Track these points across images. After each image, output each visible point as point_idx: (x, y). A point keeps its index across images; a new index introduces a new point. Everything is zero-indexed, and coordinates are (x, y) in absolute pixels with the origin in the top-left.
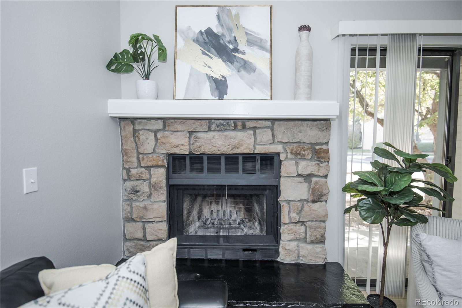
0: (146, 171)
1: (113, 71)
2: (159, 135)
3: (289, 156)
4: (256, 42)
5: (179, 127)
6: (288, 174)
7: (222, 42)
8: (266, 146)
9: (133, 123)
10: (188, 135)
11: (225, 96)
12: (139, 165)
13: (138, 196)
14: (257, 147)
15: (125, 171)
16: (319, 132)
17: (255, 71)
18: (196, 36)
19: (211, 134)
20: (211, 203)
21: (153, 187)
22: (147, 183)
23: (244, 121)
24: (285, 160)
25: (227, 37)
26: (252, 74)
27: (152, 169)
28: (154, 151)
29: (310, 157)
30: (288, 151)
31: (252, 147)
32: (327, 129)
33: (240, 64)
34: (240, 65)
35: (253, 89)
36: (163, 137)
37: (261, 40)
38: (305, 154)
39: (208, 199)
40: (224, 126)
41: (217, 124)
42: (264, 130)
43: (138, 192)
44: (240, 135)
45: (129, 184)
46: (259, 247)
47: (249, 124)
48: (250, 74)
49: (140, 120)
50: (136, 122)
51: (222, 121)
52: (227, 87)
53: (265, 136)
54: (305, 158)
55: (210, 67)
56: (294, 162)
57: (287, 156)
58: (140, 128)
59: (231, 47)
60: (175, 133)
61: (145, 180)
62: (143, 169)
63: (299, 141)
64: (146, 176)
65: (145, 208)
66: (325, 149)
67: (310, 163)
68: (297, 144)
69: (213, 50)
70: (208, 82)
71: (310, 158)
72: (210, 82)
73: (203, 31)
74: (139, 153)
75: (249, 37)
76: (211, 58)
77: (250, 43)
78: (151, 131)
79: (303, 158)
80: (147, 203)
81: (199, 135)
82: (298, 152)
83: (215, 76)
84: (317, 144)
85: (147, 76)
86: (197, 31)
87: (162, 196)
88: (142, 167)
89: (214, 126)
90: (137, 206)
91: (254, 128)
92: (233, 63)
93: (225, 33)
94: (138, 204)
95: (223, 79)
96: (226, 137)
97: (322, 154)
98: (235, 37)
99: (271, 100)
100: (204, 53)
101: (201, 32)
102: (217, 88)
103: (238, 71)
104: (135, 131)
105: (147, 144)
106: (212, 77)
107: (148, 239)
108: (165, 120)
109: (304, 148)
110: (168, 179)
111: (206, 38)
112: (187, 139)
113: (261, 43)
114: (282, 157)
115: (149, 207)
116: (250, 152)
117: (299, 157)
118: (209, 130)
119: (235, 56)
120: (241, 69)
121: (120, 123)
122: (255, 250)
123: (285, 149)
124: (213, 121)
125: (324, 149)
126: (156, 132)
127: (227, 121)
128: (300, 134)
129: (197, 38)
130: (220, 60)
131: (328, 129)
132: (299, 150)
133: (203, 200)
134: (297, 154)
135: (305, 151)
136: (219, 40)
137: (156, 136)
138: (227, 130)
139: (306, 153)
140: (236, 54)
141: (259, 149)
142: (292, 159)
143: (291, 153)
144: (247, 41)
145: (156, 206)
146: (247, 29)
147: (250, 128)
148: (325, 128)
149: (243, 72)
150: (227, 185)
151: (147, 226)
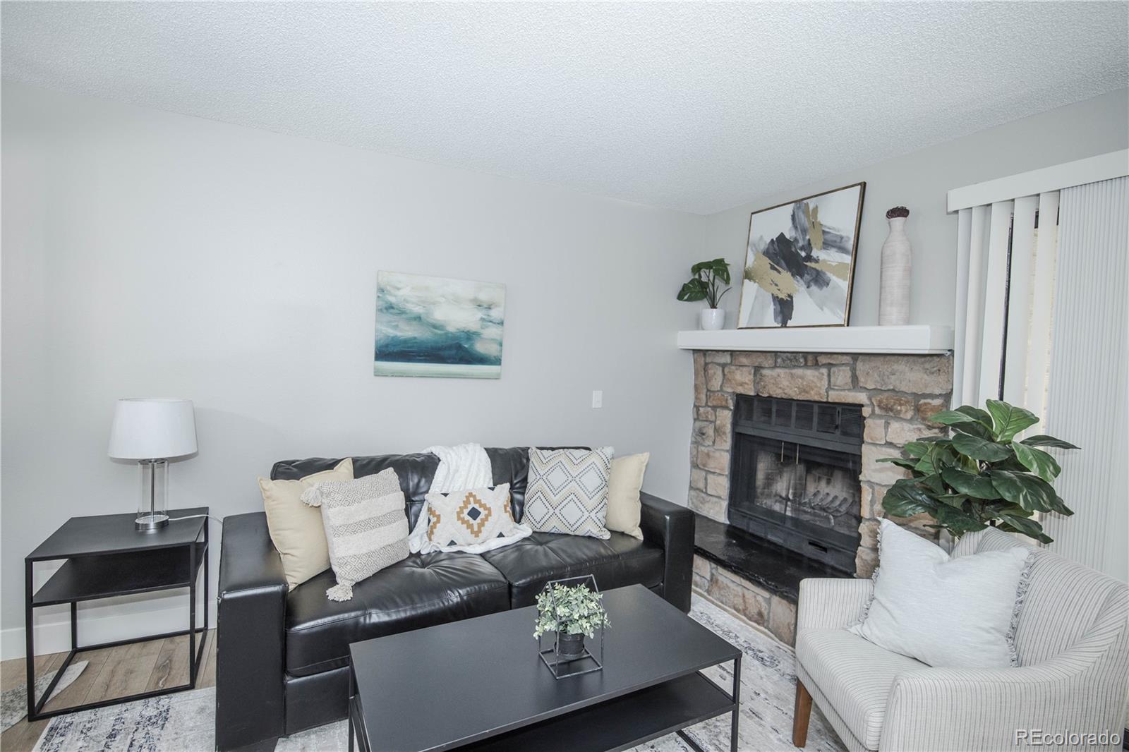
0: (712, 411)
1: (686, 300)
2: (726, 370)
3: (877, 411)
4: (835, 241)
5: (744, 360)
6: (872, 439)
7: (793, 250)
8: (842, 393)
9: (705, 355)
10: (753, 371)
11: (789, 321)
12: (707, 405)
13: (703, 439)
14: (831, 393)
15: (695, 409)
16: (926, 376)
17: (828, 284)
18: (767, 247)
19: (778, 370)
20: (820, 478)
21: (717, 431)
22: (712, 426)
23: (816, 355)
24: (869, 417)
25: (800, 241)
26: (825, 288)
27: (718, 410)
28: (721, 390)
29: (909, 416)
30: (875, 403)
31: (823, 392)
32: (939, 370)
33: (812, 276)
34: (811, 278)
35: (822, 310)
36: (729, 372)
37: (842, 238)
38: (901, 410)
39: (816, 473)
40: (791, 361)
41: (782, 359)
42: (841, 368)
43: (703, 434)
44: (809, 373)
45: (698, 424)
46: (830, 546)
47: (822, 360)
48: (821, 289)
49: (710, 352)
50: (707, 353)
51: (789, 355)
52: (793, 309)
53: (842, 376)
54: (901, 418)
55: (776, 285)
56: (883, 421)
57: (873, 411)
58: (710, 361)
59: (803, 254)
60: (741, 368)
61: (711, 422)
62: (710, 409)
63: (892, 388)
64: (711, 418)
65: (708, 455)
66: (934, 406)
67: (907, 426)
68: (890, 393)
69: (782, 262)
70: (772, 303)
71: (909, 418)
72: (775, 305)
73: (775, 239)
74: (708, 390)
75: (828, 237)
76: (779, 272)
77: (827, 245)
78: (719, 364)
79: (897, 417)
80: (711, 449)
81: (765, 372)
82: (889, 406)
83: (781, 296)
84: (925, 396)
85: (713, 306)
86: (768, 241)
87: (727, 443)
88: (709, 406)
89: (779, 360)
90: (702, 451)
91: (830, 365)
92: (804, 276)
93: (798, 238)
94: (703, 448)
95: (789, 299)
96: (792, 376)
97: (929, 414)
98: (809, 240)
99: (848, 325)
100: (773, 268)
101: (772, 240)
102: (782, 312)
103: (808, 287)
104: (706, 364)
105: (714, 380)
106: (777, 297)
107: (709, 492)
108: (732, 353)
109: (901, 400)
110: (735, 424)
111: (777, 248)
112: (752, 377)
113: (841, 242)
114: (866, 412)
115: (711, 454)
116: (822, 400)
117: (891, 414)
118: (775, 367)
119: (806, 266)
120: (812, 284)
121: (694, 354)
122: (825, 549)
123: (870, 399)
124: (779, 354)
125: (933, 404)
126: (723, 366)
127: (794, 355)
128: (893, 377)
129: (768, 249)
130: (789, 274)
131: (942, 371)
132: (892, 404)
133: (808, 471)
134: (887, 409)
135: (901, 405)
136: (791, 248)
137: (723, 371)
138: (795, 366)
139: (903, 408)
140: (808, 264)
141: (834, 397)
142: (880, 417)
143: (879, 406)
144: (824, 243)
145: (717, 454)
146: (825, 226)
147: (824, 365)
148: (935, 369)
149: (814, 288)
150: (800, 445)
151: (710, 477)
